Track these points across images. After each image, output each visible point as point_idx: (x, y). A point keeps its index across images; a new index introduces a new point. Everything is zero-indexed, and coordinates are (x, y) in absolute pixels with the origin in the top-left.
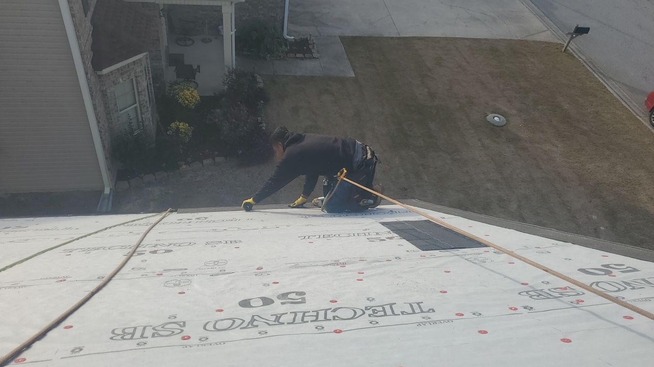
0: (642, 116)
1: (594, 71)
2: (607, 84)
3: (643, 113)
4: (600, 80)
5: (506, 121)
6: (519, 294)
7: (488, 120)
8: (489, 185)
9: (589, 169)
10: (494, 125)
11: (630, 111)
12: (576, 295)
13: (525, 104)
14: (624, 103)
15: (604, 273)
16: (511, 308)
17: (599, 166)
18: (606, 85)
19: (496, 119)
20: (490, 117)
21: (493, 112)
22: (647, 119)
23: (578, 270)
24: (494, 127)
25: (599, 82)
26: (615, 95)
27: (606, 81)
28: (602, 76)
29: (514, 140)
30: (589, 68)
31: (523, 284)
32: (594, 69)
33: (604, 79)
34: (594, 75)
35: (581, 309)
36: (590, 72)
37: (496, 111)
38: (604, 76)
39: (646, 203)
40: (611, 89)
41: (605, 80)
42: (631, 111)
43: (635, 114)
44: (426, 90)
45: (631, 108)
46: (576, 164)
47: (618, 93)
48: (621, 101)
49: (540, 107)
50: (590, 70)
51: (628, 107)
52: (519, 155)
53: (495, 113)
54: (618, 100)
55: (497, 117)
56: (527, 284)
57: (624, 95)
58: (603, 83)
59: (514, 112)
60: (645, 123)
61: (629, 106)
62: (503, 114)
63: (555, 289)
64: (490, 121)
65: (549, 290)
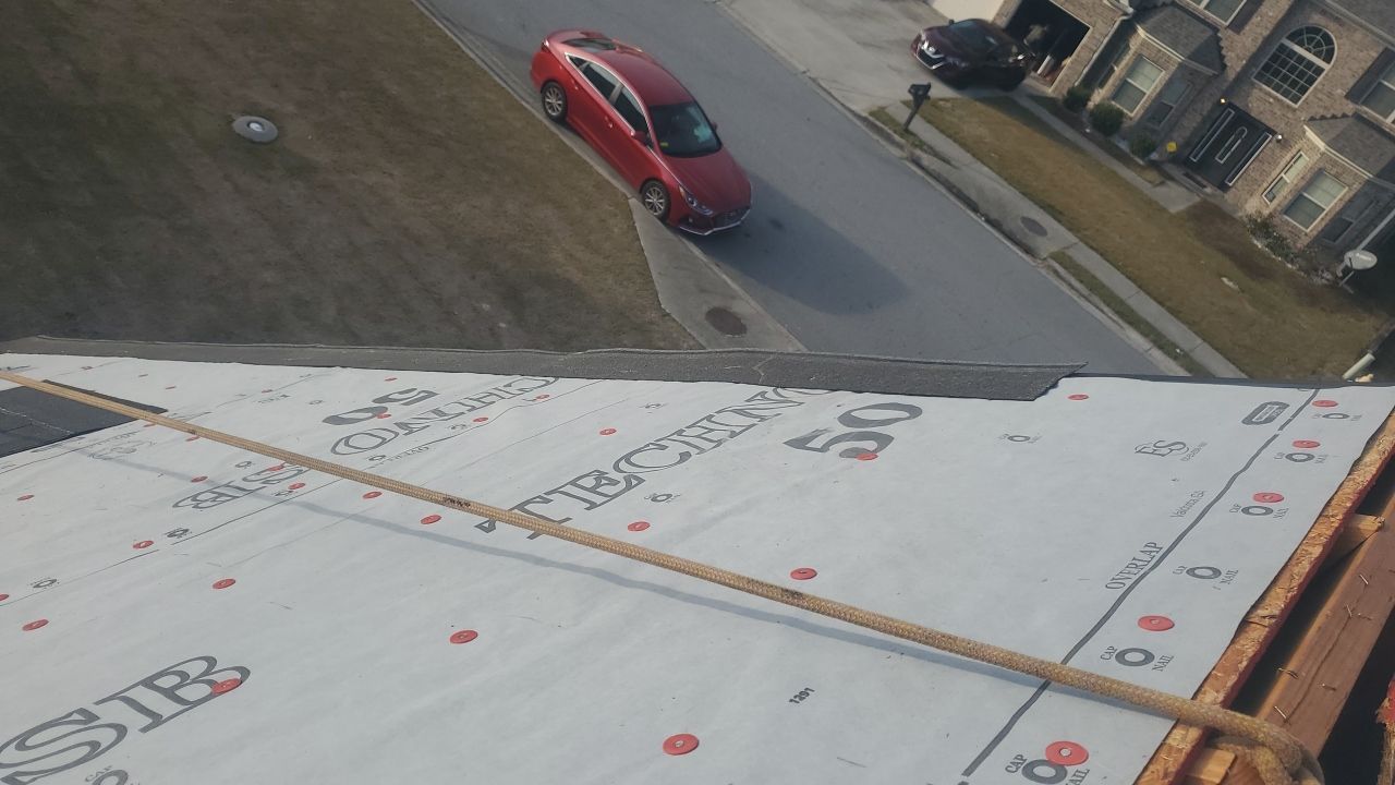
0: (531, 100)
1: (433, 14)
2: (461, 40)
3: (531, 95)
4: (447, 32)
5: (276, 131)
6: (176, 505)
7: (237, 131)
8: (269, 276)
9: (459, 214)
10: (253, 142)
11: (509, 93)
12: (295, 475)
13: (311, 89)
14: (497, 79)
15: (370, 414)
16: (138, 546)
17: (475, 207)
18: (459, 43)
19: (254, 126)
20: (239, 123)
21: (245, 113)
22: (539, 105)
23: (324, 421)
24: (251, 145)
25: (447, 36)
26: (479, 62)
27: (459, 35)
28: (448, 24)
29: (302, 170)
30: (423, 9)
31: (196, 480)
32: (433, 10)
33: (453, 29)
34: (434, 23)
35: (293, 503)
36: (427, 17)
37: (252, 110)
38: (453, 23)
39: (564, 265)
40: (470, 49)
41: (456, 32)
42: (512, 93)
43: (519, 99)
44: (68, 68)
45: (509, 86)
46: (434, 208)
47: (483, 57)
48: (491, 73)
49: (343, 94)
50: (427, 13)
51: (504, 85)
52: (319, 202)
53: (250, 114)
54: (485, 72)
55: (257, 122)
56: (205, 478)
57: (494, 62)
58: (454, 38)
59: (290, 108)
60: (537, 114)
61: (505, 82)
62: (269, 115)
63: (258, 474)
64: (242, 133)
65: (245, 479)
